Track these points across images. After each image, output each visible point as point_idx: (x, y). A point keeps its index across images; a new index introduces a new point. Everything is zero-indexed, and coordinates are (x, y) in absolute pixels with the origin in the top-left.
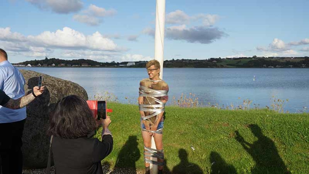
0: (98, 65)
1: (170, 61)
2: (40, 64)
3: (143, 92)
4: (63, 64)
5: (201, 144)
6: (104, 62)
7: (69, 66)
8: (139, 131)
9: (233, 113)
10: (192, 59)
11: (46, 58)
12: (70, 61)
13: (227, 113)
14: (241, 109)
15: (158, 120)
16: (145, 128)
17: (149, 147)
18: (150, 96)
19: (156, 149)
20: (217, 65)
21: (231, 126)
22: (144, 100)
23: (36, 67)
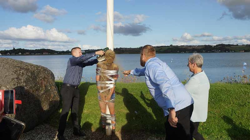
0: (56, 53)
2: (9, 53)
3: (99, 72)
4: (27, 53)
6: (61, 51)
7: (33, 54)
10: (127, 48)
11: (14, 49)
12: (33, 50)
15: (111, 92)
17: (105, 113)
18: (105, 75)
22: (100, 78)
23: (6, 55)
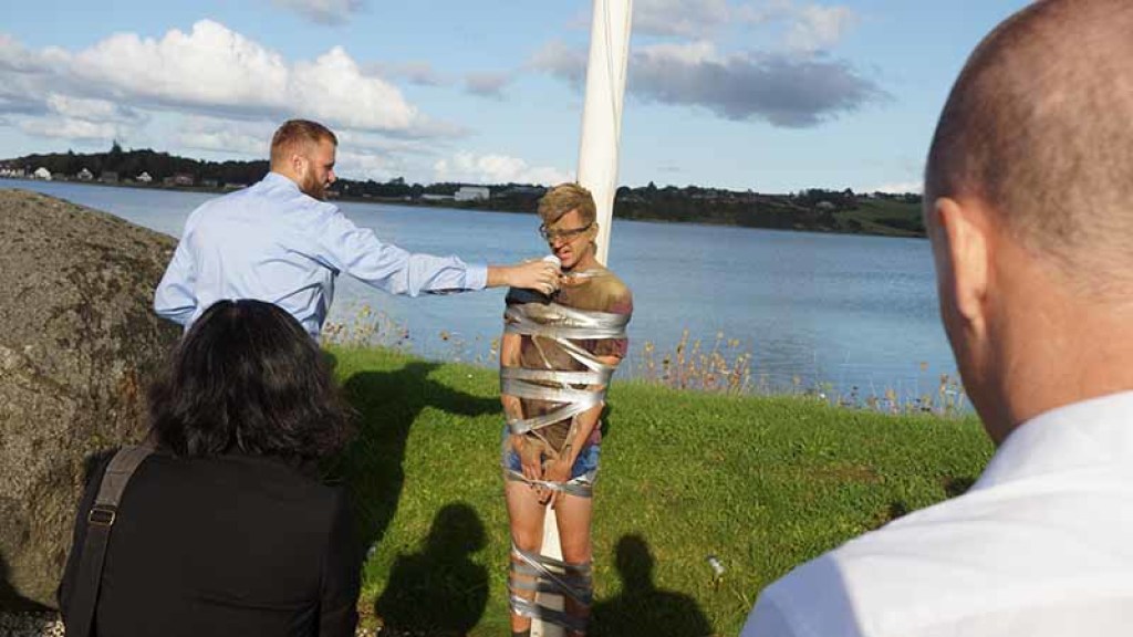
1: (640, 192)
2: (89, 170)
3: (521, 316)
4: (182, 178)
5: (751, 550)
7: (210, 186)
8: (491, 478)
9: (896, 426)
10: (730, 189)
11: (117, 148)
13: (870, 425)
14: (928, 410)
15: (576, 437)
16: (520, 469)
17: (533, 550)
18: (552, 337)
19: (560, 558)
20: (834, 221)
21: (883, 481)
22: (523, 351)
23: (70, 180)
